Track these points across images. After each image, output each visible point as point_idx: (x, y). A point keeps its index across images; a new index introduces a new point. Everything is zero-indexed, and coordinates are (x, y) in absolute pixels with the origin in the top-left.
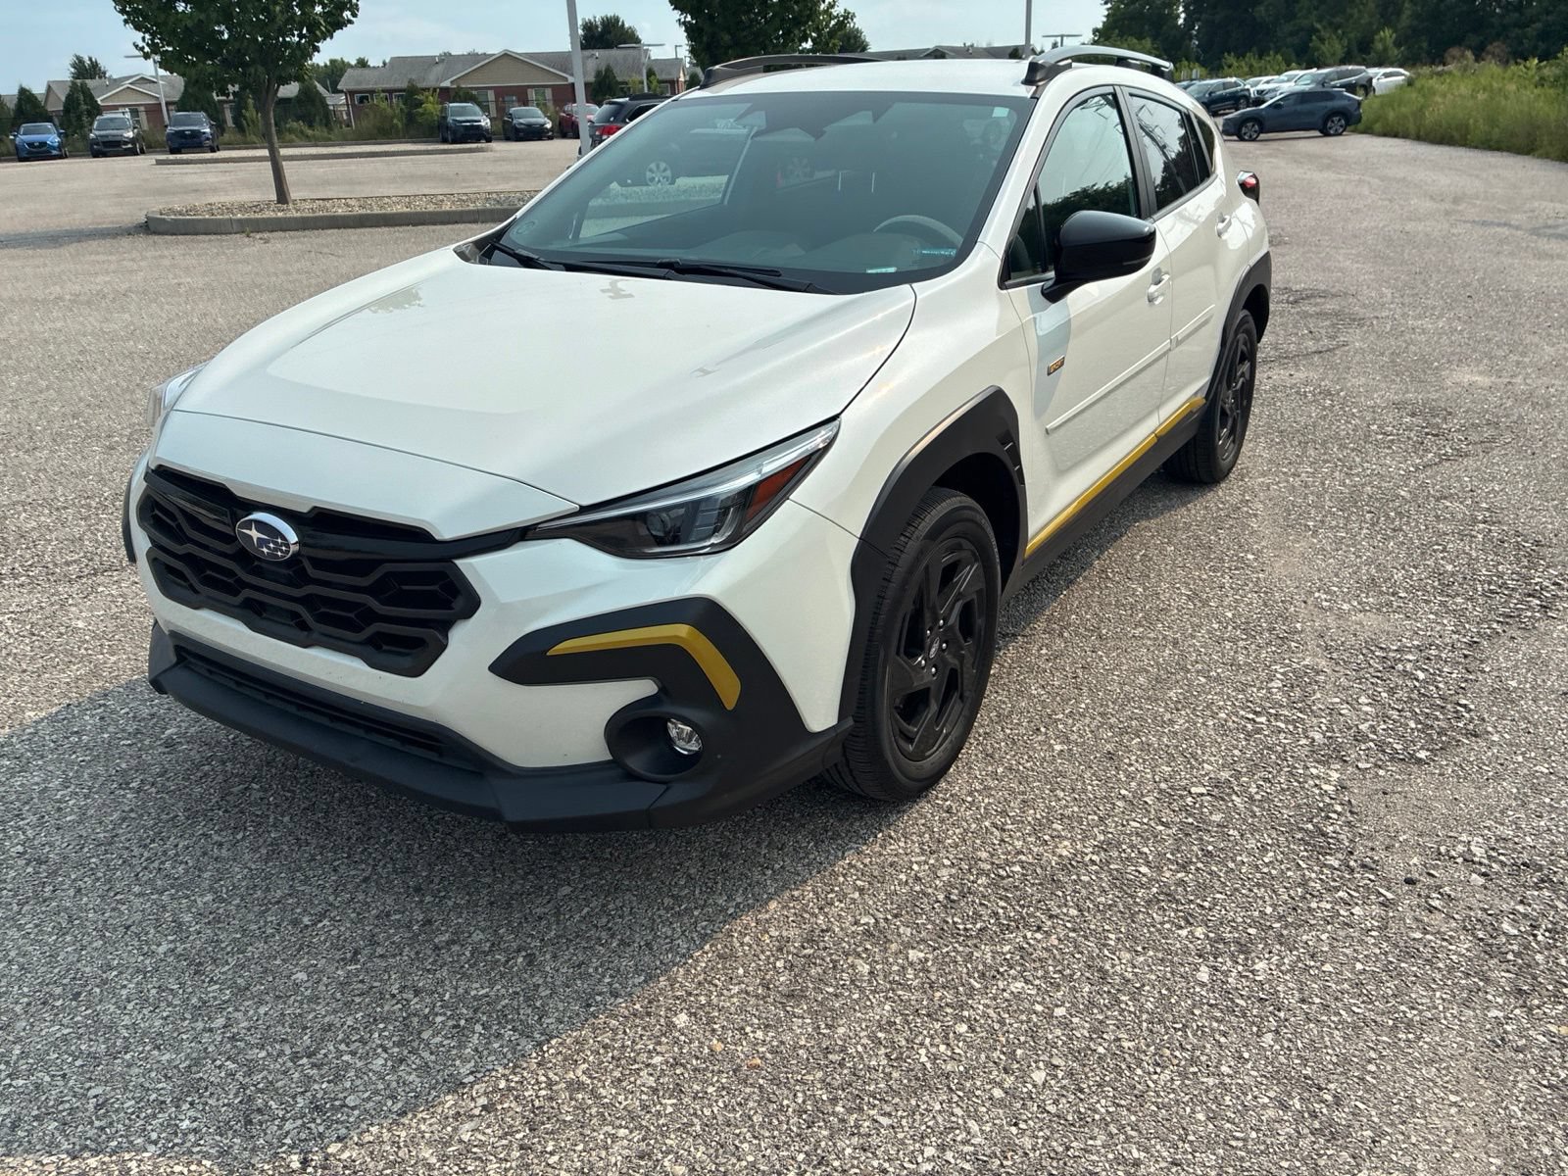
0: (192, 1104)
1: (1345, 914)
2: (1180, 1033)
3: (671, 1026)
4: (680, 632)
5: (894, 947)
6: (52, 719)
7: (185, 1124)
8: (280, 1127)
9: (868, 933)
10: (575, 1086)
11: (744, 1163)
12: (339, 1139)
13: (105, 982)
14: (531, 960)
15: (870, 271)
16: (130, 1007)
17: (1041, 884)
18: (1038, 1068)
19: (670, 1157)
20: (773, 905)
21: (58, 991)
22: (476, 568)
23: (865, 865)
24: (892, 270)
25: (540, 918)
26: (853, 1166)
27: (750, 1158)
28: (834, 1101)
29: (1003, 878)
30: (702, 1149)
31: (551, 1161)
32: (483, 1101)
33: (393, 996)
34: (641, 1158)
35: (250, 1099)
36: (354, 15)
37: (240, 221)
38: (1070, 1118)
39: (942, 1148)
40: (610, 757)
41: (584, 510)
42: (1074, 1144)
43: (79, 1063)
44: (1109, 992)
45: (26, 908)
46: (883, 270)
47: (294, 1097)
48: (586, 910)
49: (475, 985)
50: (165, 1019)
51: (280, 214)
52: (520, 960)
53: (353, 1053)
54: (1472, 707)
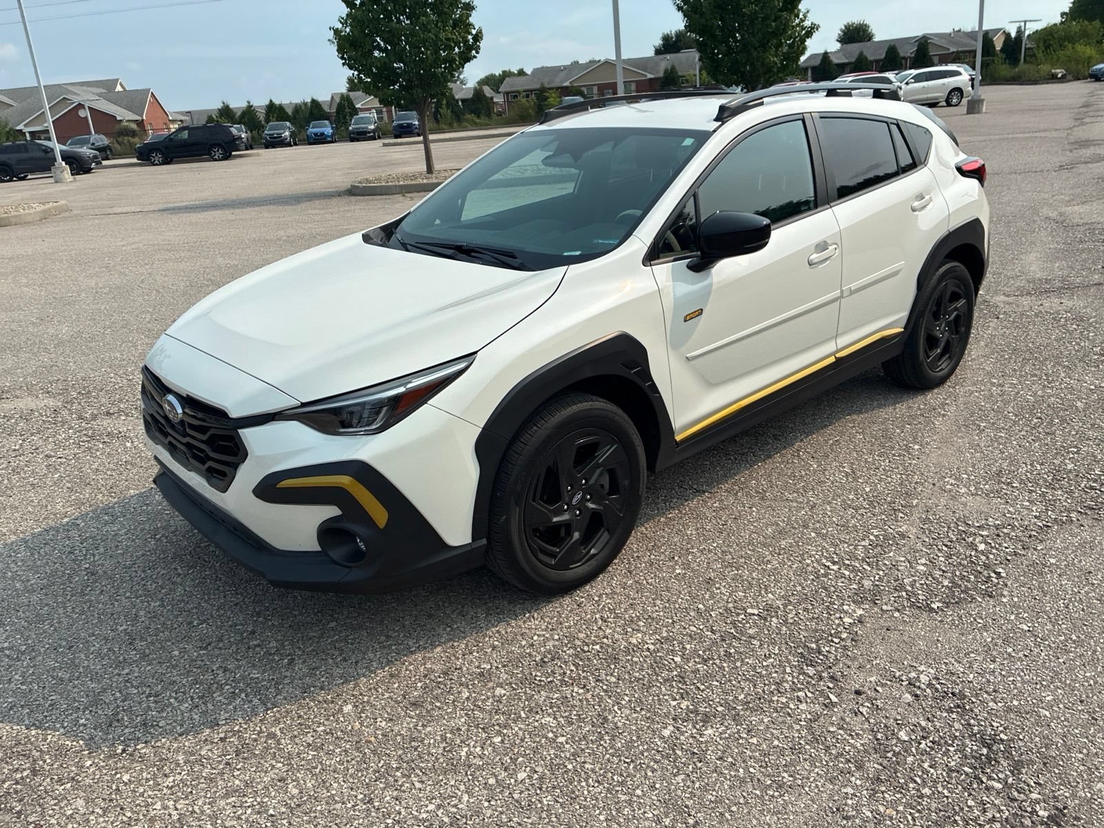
0: (91, 711)
1: (793, 707)
2: (626, 765)
3: (341, 710)
4: (344, 480)
5: (491, 684)
6: (140, 495)
7: (82, 721)
8: (123, 731)
9: (482, 674)
10: (272, 736)
11: (329, 794)
12: (146, 742)
13: (87, 642)
14: (291, 662)
15: (565, 254)
16: (91, 656)
17: (605, 659)
18: (525, 771)
19: (295, 783)
20: (439, 649)
21: (64, 643)
22: (248, 434)
23: (507, 633)
24: (578, 253)
25: (310, 638)
26: (385, 807)
27: (334, 792)
28: (398, 769)
29: (585, 652)
30: (313, 782)
31: (235, 774)
32: (222, 735)
33: (213, 671)
34: (280, 781)
35: (118, 713)
36: (477, 53)
37: (401, 186)
38: (523, 803)
39: (439, 807)
40: (319, 549)
41: (304, 405)
42: (514, 819)
43: (54, 682)
44: (600, 733)
45: (74, 598)
46: (573, 253)
47: (137, 716)
48: (337, 637)
49: (254, 672)
50: (103, 665)
51: (425, 181)
52: (286, 661)
53: (176, 698)
54: (1004, 575)
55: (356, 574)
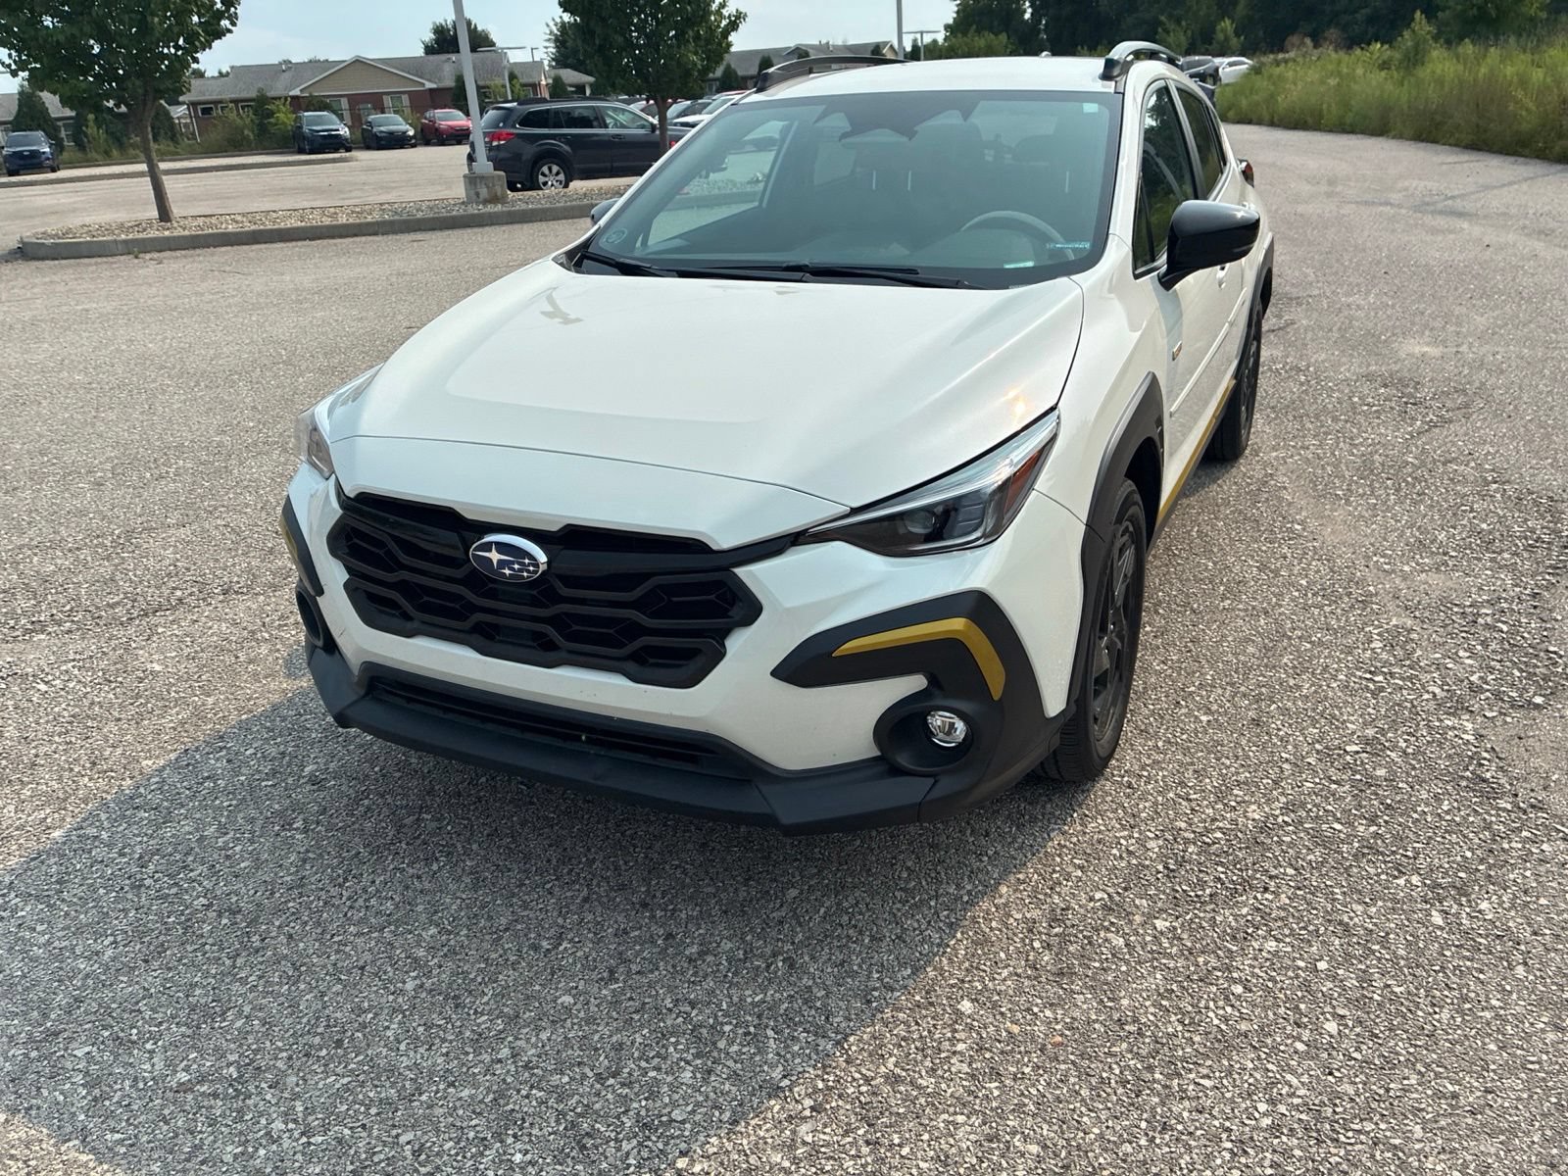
0: (515, 1136)
1: (1537, 851)
2: (1441, 974)
3: (959, 1014)
4: (956, 625)
5: (1138, 919)
7: (518, 1158)
8: (618, 1149)
9: (1105, 907)
10: (893, 1080)
11: (1092, 1136)
12: (683, 1154)
13: (364, 1026)
14: (791, 963)
15: (1007, 266)
16: (403, 1047)
17: (1247, 848)
18: (1328, 1020)
19: (1018, 1137)
20: (1004, 889)
21: (317, 1040)
22: (755, 575)
23: (1075, 844)
24: (1030, 264)
26: (1196, 1128)
27: (1096, 1131)
28: (1150, 1069)
29: (1209, 845)
30: (1045, 1127)
31: (904, 1153)
32: (808, 1103)
33: (670, 1010)
34: (991, 1141)
35: (573, 1125)
36: (234, 24)
37: (125, 242)
38: (1377, 1062)
39: (1272, 1102)
40: (879, 754)
41: (855, 511)
42: (1392, 1086)
43: (373, 1111)
44: (1359, 943)
45: (240, 961)
46: (1022, 265)
47: (618, 1117)
49: (747, 993)
50: (447, 1054)
51: (167, 233)
52: (780, 964)
53: (658, 1069)
54: (1562, 653)
55: (947, 785)
